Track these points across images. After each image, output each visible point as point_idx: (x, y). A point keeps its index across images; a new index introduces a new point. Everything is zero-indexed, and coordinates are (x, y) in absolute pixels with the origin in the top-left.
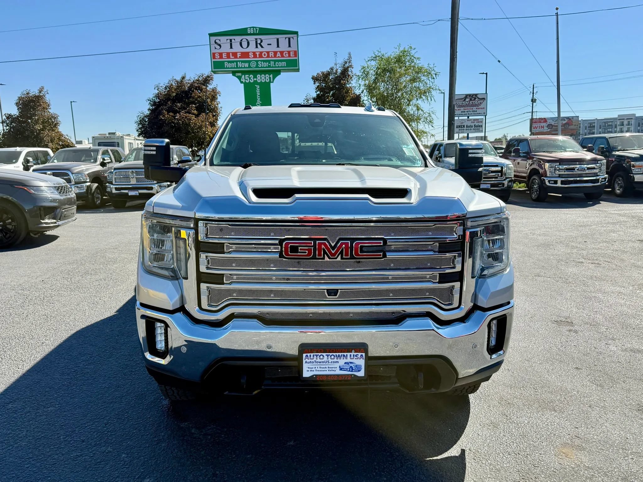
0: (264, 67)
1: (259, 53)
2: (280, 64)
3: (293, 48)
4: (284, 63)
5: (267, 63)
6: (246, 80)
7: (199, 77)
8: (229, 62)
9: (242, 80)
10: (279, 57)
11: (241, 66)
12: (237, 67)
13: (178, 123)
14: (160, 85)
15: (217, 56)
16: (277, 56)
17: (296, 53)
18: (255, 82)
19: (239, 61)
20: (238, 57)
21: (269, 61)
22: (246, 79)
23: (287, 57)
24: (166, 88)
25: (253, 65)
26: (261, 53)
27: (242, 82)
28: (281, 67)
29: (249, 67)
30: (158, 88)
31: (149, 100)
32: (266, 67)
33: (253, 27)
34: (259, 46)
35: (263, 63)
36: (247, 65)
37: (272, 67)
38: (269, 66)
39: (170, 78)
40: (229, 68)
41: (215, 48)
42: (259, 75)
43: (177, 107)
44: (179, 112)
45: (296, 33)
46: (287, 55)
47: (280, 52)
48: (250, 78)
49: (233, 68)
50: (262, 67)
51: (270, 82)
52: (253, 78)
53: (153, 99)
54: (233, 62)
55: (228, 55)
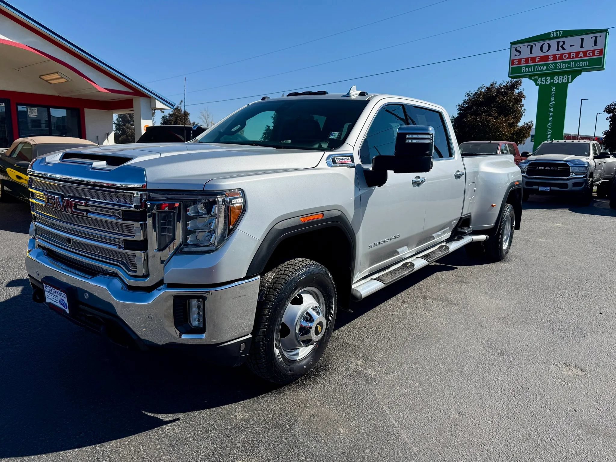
0: (563, 69)
1: (559, 55)
2: (582, 64)
3: (599, 46)
4: (586, 62)
5: (567, 64)
6: (542, 83)
7: (508, 83)
8: (526, 67)
9: (538, 83)
10: (581, 57)
11: (538, 70)
12: (534, 71)
13: (478, 124)
14: (471, 93)
15: (516, 62)
16: (579, 56)
17: (602, 52)
18: (552, 84)
19: (537, 65)
20: (537, 61)
21: (569, 63)
22: (542, 81)
23: (591, 56)
24: (475, 95)
25: (551, 67)
26: (562, 55)
27: (537, 85)
28: (582, 66)
29: (547, 69)
30: (468, 94)
31: (458, 106)
32: (565, 68)
33: (557, 31)
34: (560, 48)
35: (563, 64)
36: (544, 68)
37: (572, 67)
38: (569, 67)
39: (480, 86)
40: (526, 72)
41: (515, 55)
42: (557, 77)
43: (480, 111)
44: (480, 115)
45: (606, 31)
46: (591, 54)
47: (582, 52)
48: (546, 80)
49: (530, 72)
50: (560, 69)
51: (568, 82)
52: (550, 80)
53: (463, 104)
54: (531, 66)
55: (527, 60)
